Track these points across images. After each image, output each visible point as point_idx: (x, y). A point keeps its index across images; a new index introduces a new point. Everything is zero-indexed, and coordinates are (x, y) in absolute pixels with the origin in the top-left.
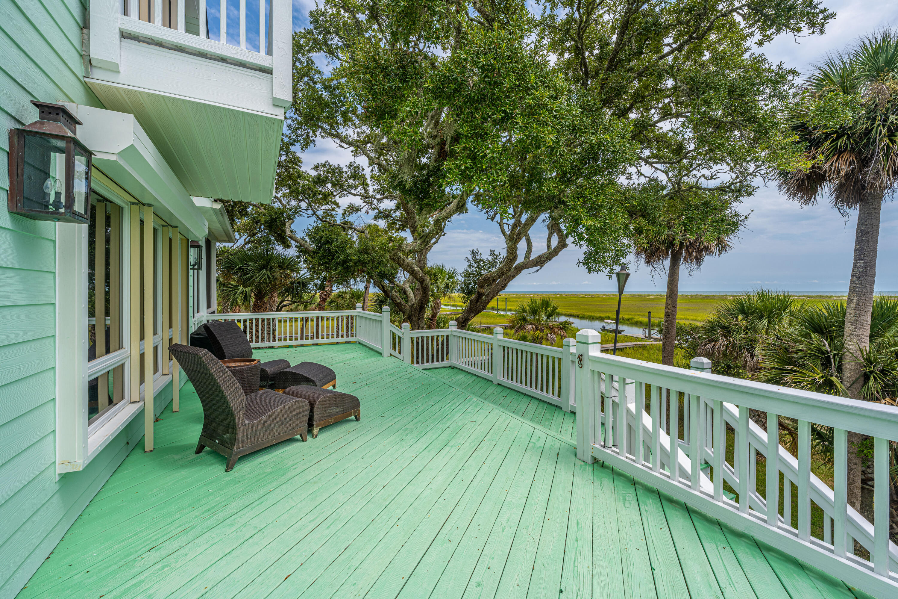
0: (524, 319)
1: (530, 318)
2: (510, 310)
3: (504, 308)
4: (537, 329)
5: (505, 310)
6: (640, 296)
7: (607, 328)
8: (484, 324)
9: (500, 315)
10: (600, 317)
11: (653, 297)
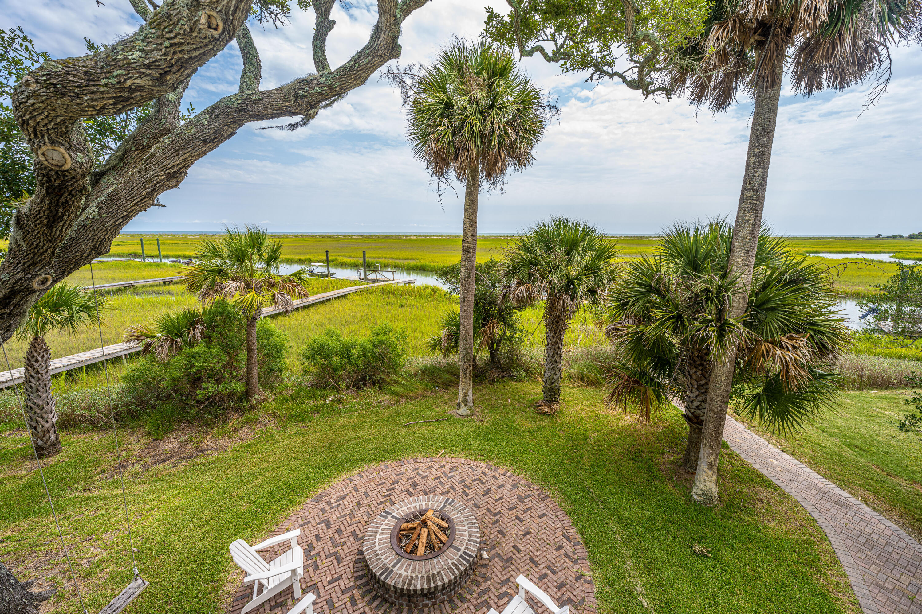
0: (220, 271)
1: (231, 268)
2: (167, 257)
3: (157, 253)
4: (248, 287)
5: (159, 256)
6: (330, 237)
7: (315, 272)
8: (121, 280)
9: (150, 265)
10: (300, 260)
11: (342, 237)
